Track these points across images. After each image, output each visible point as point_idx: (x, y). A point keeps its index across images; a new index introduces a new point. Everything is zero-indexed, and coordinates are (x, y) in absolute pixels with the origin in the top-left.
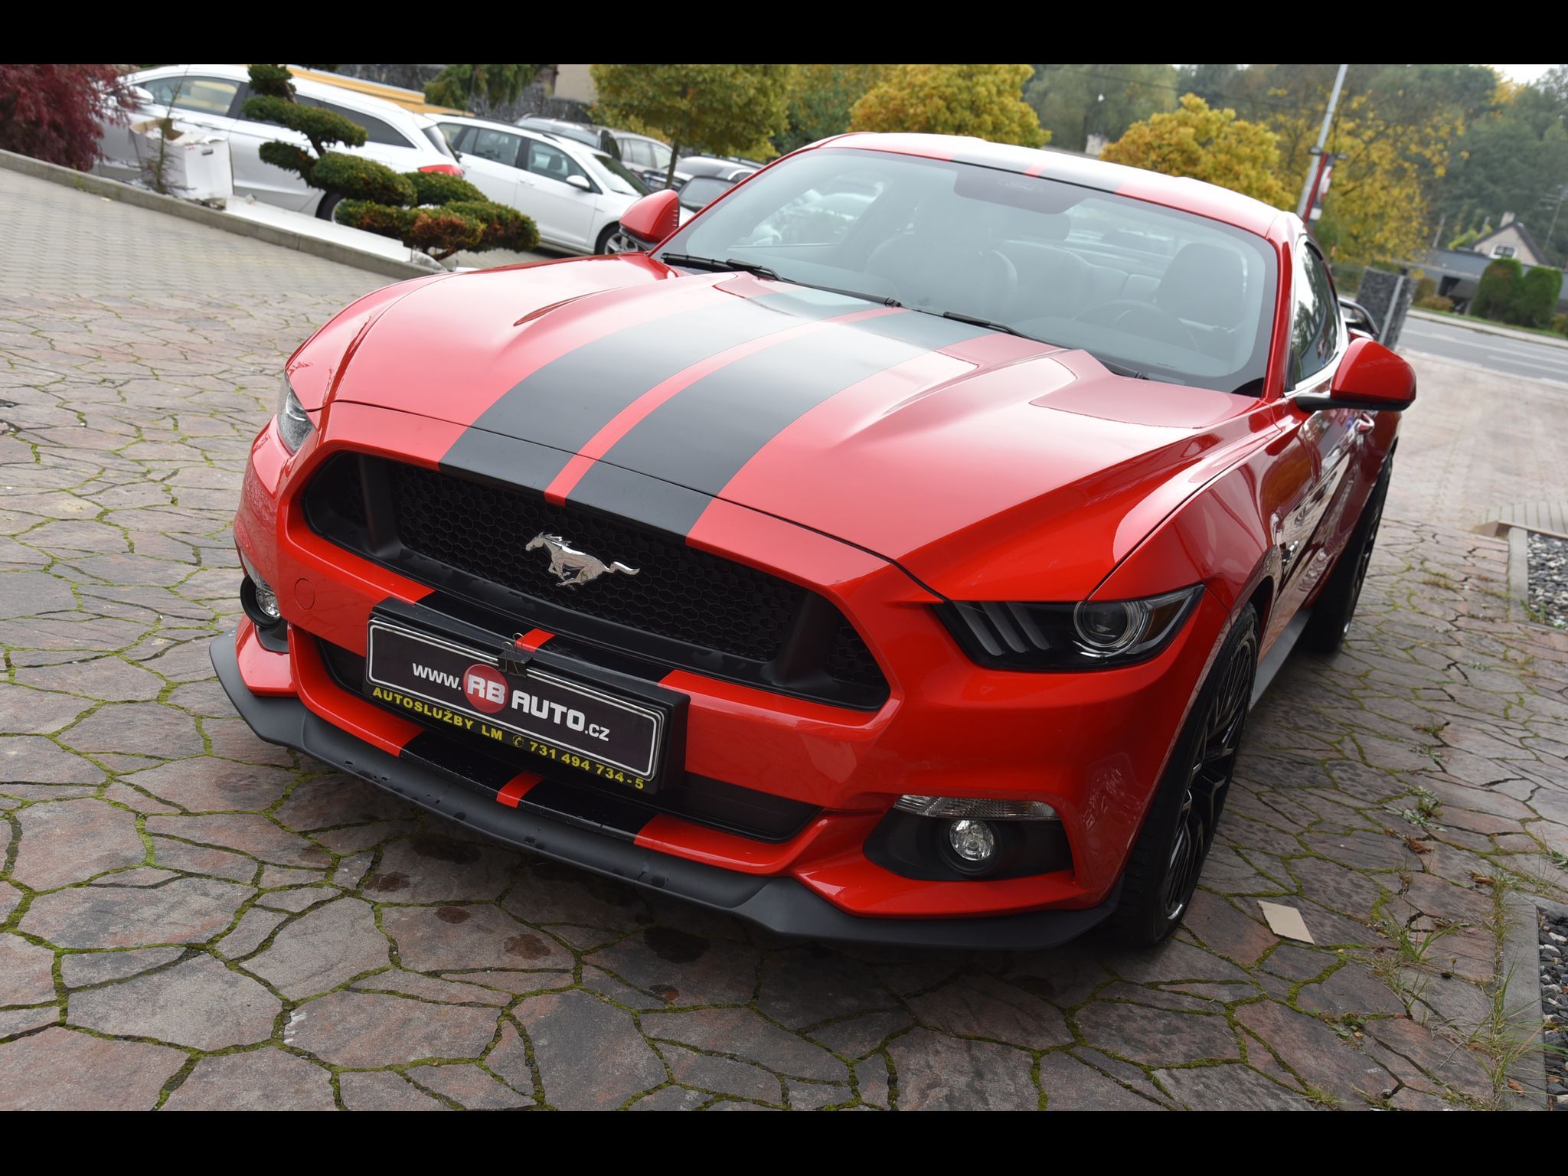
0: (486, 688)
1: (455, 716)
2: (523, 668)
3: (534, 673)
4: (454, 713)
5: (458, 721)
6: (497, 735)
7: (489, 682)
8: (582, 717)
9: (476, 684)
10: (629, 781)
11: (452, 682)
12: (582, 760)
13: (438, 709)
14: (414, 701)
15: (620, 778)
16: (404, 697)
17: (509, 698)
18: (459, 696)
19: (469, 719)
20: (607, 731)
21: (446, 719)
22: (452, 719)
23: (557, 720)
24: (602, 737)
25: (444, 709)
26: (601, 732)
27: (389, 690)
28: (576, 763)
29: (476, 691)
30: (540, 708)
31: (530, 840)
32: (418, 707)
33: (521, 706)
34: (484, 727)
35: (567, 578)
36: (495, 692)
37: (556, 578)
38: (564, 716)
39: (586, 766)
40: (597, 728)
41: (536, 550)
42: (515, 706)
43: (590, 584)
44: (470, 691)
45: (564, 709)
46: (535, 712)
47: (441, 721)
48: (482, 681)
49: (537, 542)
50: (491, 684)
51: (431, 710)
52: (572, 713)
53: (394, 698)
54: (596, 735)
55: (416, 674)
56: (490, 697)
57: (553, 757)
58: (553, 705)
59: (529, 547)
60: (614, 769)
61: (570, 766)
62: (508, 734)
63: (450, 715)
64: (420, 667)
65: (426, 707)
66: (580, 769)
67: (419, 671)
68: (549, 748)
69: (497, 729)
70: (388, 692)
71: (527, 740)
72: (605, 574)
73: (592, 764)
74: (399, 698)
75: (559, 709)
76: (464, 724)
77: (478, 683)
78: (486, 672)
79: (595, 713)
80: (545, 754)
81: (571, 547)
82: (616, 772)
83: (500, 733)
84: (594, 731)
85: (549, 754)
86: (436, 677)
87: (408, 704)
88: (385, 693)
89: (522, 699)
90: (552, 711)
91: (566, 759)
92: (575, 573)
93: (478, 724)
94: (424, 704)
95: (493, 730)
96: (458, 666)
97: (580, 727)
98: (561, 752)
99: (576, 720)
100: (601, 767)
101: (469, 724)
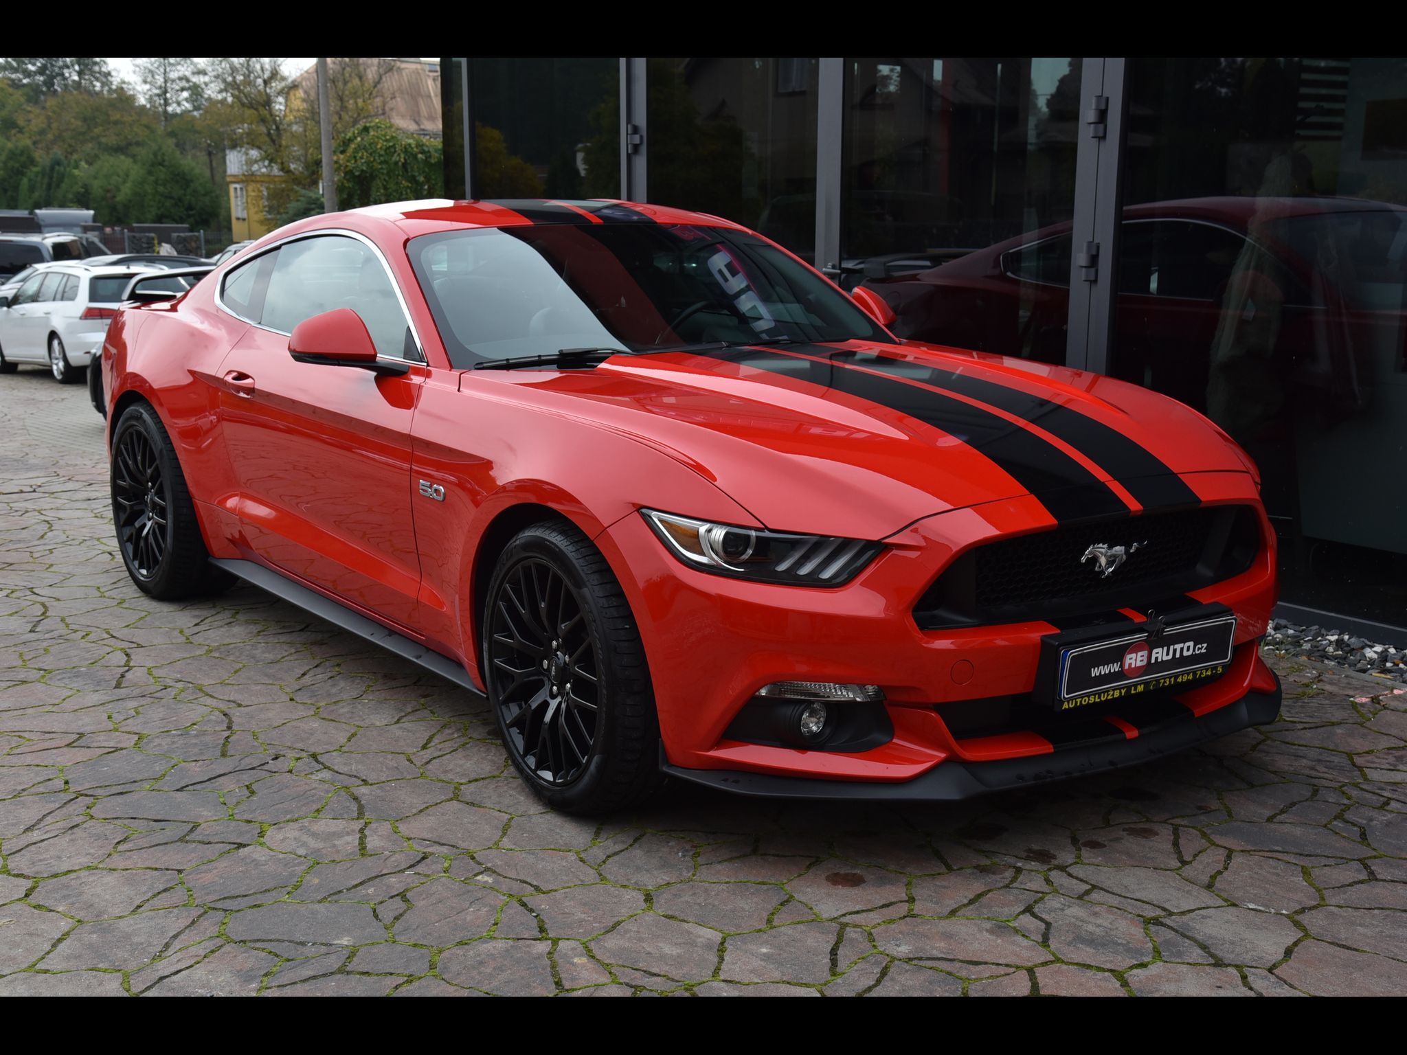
1: (1115, 692)
2: (1162, 631)
3: (1165, 631)
5: (1117, 694)
6: (1140, 688)
8: (1192, 644)
9: (1130, 660)
10: (1215, 671)
11: (1115, 668)
12: (1189, 674)
13: (1104, 693)
14: (1089, 697)
15: (1208, 673)
16: (1083, 698)
17: (1150, 657)
18: (1119, 675)
19: (1123, 688)
20: (1205, 645)
21: (1109, 697)
23: (1178, 655)
24: (1202, 651)
25: (1108, 691)
26: (1202, 648)
27: (1073, 698)
28: (1185, 678)
29: (1130, 665)
30: (1168, 653)
32: (1092, 699)
33: (1156, 659)
34: (1133, 688)
36: (1142, 659)
38: (1182, 650)
39: (1191, 677)
40: (1200, 646)
41: (1088, 562)
42: (1153, 661)
44: (1126, 667)
45: (1182, 645)
46: (1164, 658)
47: (1105, 701)
48: (1133, 656)
49: (1086, 556)
50: (1139, 654)
51: (1099, 697)
52: (1186, 645)
53: (1076, 703)
54: (1199, 651)
55: (1094, 675)
56: (1138, 664)
57: (1173, 682)
58: (1176, 647)
59: (1082, 560)
60: (1203, 669)
61: (1182, 683)
62: (1146, 683)
63: (1112, 693)
64: (1097, 669)
65: (1097, 697)
66: (1187, 681)
67: (1095, 672)
68: (1170, 678)
69: (1140, 684)
70: (1073, 700)
71: (1158, 680)
73: (1195, 673)
74: (1079, 701)
75: (1179, 647)
76: (1120, 692)
77: (1132, 659)
78: (1136, 648)
79: (1196, 637)
80: (1168, 683)
82: (1207, 670)
83: (1142, 686)
84: (1198, 649)
85: (1170, 682)
86: (1105, 670)
87: (1085, 701)
88: (1071, 703)
89: (1160, 654)
90: (1175, 652)
91: (1179, 680)
93: (1129, 688)
94: (1095, 695)
95: (1138, 687)
96: (1121, 654)
97: (1191, 652)
98: (1176, 676)
99: (1189, 648)
100: (1199, 672)
101: (1123, 691)
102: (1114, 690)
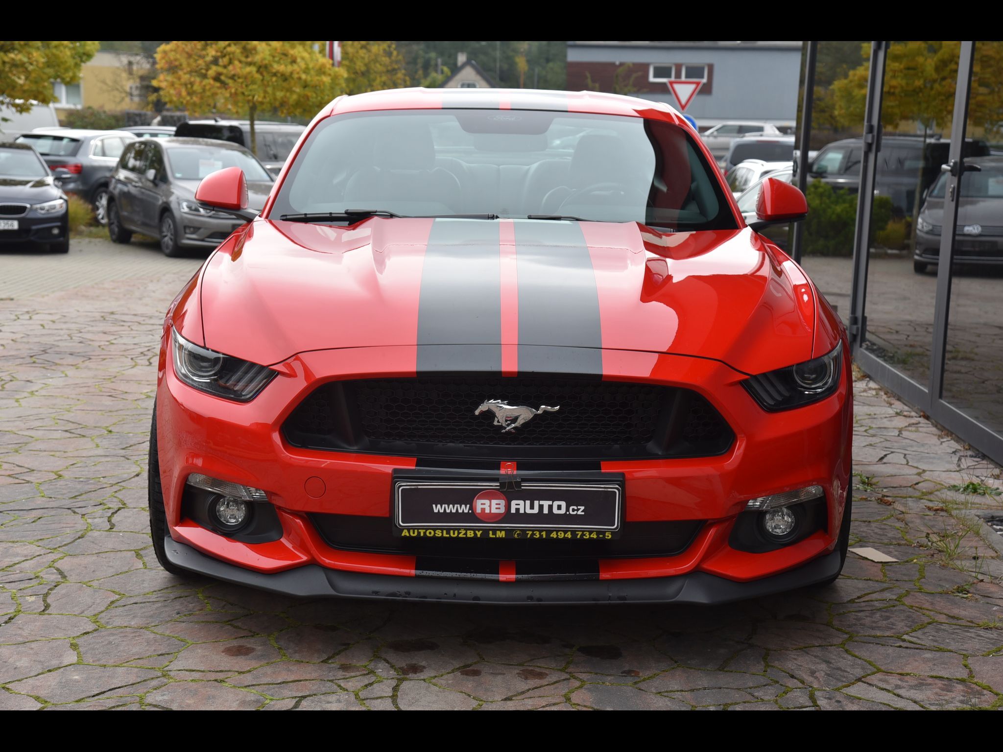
0: (490, 506)
1: (467, 531)
2: (518, 484)
3: (526, 486)
4: (467, 529)
5: (470, 534)
6: (501, 534)
7: (493, 501)
8: (563, 504)
9: (483, 505)
10: (601, 536)
11: (464, 509)
12: (565, 532)
13: (454, 530)
14: (435, 530)
15: (594, 536)
16: (427, 530)
17: (508, 507)
18: (472, 517)
19: (479, 530)
20: (582, 508)
21: (461, 535)
22: (466, 534)
23: (546, 511)
24: (579, 513)
25: (458, 529)
26: (578, 510)
27: (414, 528)
28: (561, 535)
29: (483, 510)
30: (532, 507)
31: (530, 598)
32: (439, 534)
33: (518, 510)
34: (491, 532)
35: (508, 425)
36: (497, 506)
37: (502, 427)
38: (551, 507)
39: (569, 535)
40: (575, 508)
41: (483, 413)
42: (513, 511)
43: (525, 425)
44: (479, 511)
45: (550, 503)
46: (529, 511)
47: (457, 538)
48: (487, 502)
49: (483, 407)
50: (494, 502)
51: (448, 533)
52: (556, 503)
53: (419, 533)
54: (575, 513)
55: (436, 511)
56: (494, 511)
57: (544, 536)
58: (542, 502)
59: (477, 412)
60: (589, 531)
61: (557, 540)
62: (509, 531)
63: (464, 532)
64: (439, 506)
65: (445, 532)
66: (565, 539)
67: (437, 509)
68: (540, 531)
69: (501, 530)
70: (414, 530)
71: (524, 531)
72: (536, 416)
73: (574, 532)
74: (422, 532)
75: (546, 504)
76: (475, 534)
77: (484, 504)
78: (490, 495)
79: (571, 498)
80: (538, 536)
81: (509, 404)
82: (591, 533)
83: (503, 533)
84: (574, 510)
85: (541, 536)
86: (451, 509)
87: (430, 534)
88: (411, 532)
89: (520, 506)
90: (541, 507)
91: (554, 535)
92: (515, 420)
93: (486, 531)
94: (442, 530)
95: (498, 532)
96: (468, 497)
97: (563, 511)
98: (549, 532)
99: (560, 507)
100: (580, 533)
101: (479, 534)
102: (466, 530)
